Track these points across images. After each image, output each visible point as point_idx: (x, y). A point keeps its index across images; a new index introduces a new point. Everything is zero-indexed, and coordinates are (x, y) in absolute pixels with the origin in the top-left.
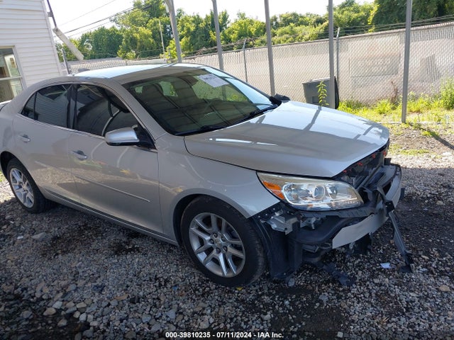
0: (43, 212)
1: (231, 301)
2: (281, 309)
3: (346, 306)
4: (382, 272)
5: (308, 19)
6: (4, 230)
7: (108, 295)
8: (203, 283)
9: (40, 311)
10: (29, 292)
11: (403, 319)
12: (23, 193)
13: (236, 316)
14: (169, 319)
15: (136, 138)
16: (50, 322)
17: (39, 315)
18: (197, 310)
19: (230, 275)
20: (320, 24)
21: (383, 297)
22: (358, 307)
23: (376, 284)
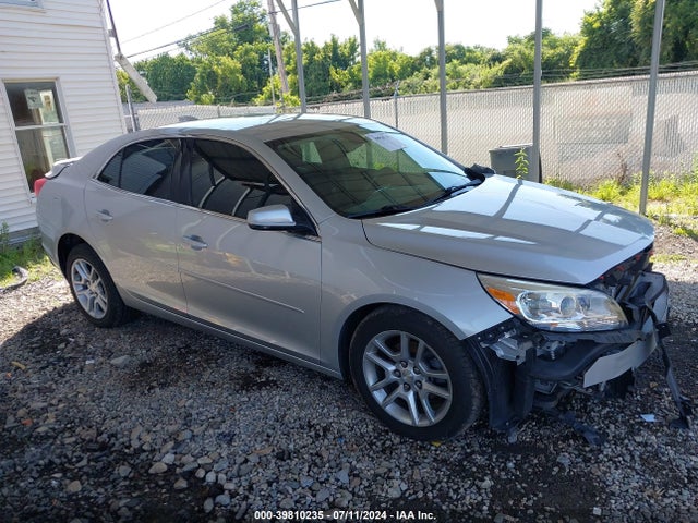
0: (118, 326)
1: (426, 461)
2: (503, 473)
3: (599, 473)
4: (644, 426)
5: (479, 54)
6: (62, 350)
7: (242, 447)
8: (380, 434)
9: (142, 467)
10: (121, 440)
11: (686, 493)
12: (89, 297)
13: (439, 482)
14: (340, 483)
15: (291, 220)
16: (161, 482)
17: (142, 471)
18: (381, 471)
19: (425, 423)
20: (497, 63)
21: (651, 460)
22: (618, 474)
23: (639, 444)
